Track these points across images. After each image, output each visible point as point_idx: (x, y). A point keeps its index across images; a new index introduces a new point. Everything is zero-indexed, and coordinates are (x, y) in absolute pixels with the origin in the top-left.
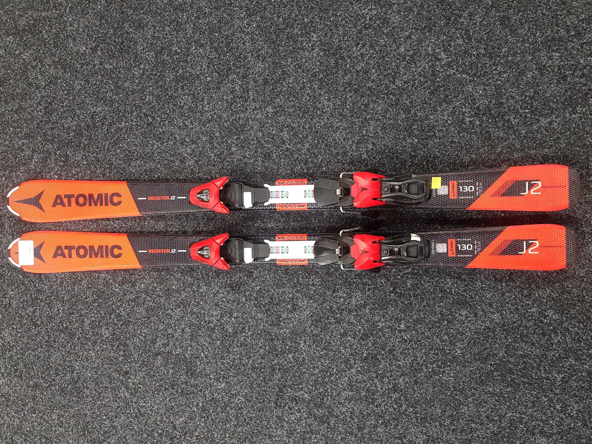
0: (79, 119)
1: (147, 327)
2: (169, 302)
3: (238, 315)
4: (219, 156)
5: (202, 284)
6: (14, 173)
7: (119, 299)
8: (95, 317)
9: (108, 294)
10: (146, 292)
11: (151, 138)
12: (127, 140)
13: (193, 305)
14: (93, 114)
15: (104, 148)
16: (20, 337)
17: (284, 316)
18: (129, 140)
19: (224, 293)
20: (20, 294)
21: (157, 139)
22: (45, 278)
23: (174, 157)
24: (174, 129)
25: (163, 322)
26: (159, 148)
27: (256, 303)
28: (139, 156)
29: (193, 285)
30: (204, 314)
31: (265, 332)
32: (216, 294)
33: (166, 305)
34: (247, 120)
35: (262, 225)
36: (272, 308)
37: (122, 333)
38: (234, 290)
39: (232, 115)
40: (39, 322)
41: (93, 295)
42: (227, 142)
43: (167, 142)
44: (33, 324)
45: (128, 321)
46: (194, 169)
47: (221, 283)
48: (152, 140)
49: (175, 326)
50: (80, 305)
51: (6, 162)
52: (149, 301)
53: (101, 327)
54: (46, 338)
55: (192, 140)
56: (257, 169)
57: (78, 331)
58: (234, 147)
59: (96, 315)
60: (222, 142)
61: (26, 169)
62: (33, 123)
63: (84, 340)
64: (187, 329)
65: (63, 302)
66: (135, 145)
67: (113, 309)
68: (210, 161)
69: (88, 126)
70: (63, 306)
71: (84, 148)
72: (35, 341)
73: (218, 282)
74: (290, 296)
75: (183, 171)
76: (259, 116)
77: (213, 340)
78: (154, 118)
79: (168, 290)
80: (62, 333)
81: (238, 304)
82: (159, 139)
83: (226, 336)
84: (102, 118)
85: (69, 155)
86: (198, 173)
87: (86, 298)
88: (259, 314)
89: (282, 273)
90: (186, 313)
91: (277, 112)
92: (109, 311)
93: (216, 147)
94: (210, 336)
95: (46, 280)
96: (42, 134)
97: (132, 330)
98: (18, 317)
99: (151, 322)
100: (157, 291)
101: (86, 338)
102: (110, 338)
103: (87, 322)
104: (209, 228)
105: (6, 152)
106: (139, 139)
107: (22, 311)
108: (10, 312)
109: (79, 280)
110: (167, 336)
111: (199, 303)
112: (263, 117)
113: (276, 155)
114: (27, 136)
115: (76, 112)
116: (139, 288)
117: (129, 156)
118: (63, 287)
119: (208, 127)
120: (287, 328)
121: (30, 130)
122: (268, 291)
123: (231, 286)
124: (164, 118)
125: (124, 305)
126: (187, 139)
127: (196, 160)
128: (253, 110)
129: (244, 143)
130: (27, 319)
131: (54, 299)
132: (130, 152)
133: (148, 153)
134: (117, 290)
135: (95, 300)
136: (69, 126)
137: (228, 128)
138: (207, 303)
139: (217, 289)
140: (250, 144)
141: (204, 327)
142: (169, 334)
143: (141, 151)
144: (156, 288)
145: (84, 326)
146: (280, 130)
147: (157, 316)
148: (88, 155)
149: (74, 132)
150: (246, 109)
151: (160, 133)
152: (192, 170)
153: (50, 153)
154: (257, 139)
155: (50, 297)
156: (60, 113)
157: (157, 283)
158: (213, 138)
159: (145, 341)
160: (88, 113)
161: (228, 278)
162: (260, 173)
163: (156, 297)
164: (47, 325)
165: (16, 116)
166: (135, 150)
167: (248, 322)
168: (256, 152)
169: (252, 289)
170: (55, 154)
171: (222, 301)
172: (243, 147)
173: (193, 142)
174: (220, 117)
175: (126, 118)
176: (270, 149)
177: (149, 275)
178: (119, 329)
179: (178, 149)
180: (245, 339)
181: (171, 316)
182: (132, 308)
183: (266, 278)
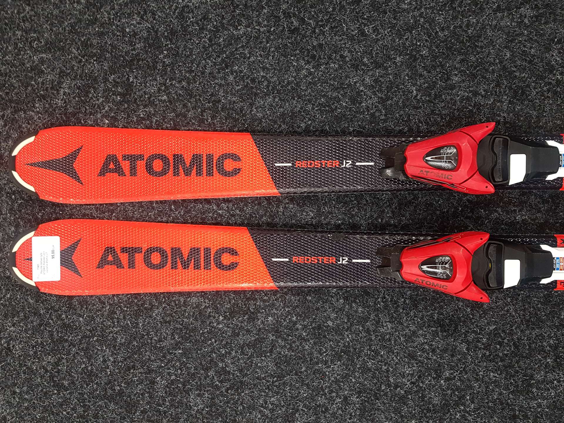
0: (154, 19)
1: (277, 393)
2: (321, 349)
3: (452, 374)
4: (426, 92)
5: (384, 318)
6: (22, 114)
7: (224, 342)
8: (176, 375)
9: (203, 333)
10: (277, 331)
11: (295, 55)
12: (249, 58)
13: (366, 355)
14: (183, 10)
15: (203, 73)
16: (27, 408)
17: (538, 377)
18: (252, 59)
19: (425, 335)
20: (30, 332)
21: (306, 59)
22: (80, 303)
23: (339, 93)
24: (341, 41)
25: (307, 385)
26: (310, 73)
27: (488, 353)
28: (270, 88)
29: (366, 319)
30: (388, 371)
31: (502, 404)
32: (410, 337)
33: (315, 355)
34: (483, 28)
35: (504, 217)
36: (517, 362)
37: (228, 402)
38: (445, 331)
39: (455, 18)
40: (66, 383)
41: (172, 335)
42: (442, 66)
43: (326, 64)
44: (53, 386)
45: (241, 382)
46: (377, 114)
47: (422, 319)
48: (297, 60)
49: (331, 392)
50: (148, 353)
51: (7, 93)
52: (282, 347)
53: (187, 392)
54: (80, 410)
55: (375, 61)
56: (499, 115)
57: (143, 399)
58: (456, 75)
59: (179, 371)
60: (433, 66)
61: (47, 106)
62: (63, 22)
63: (153, 415)
64: (354, 398)
65: (114, 347)
66: (264, 69)
67: (212, 360)
68: (408, 99)
69: (173, 32)
70: (113, 354)
71: (163, 70)
72: (57, 414)
73: (415, 317)
74: (551, 342)
75: (355, 117)
76: (506, 22)
77: (402, 416)
78: (302, 21)
79: (319, 327)
80: (110, 402)
81: (452, 356)
82: (311, 58)
83: (429, 410)
84: (200, 17)
85: (132, 82)
86: (385, 121)
87: (160, 341)
88: (492, 374)
89: (538, 301)
90: (352, 369)
91: (541, 15)
92: (204, 363)
93: (421, 75)
94: (397, 411)
95: (82, 307)
96: (79, 43)
97: (248, 398)
98: (24, 373)
99: (284, 383)
100: (297, 329)
101: (159, 411)
102: (204, 412)
103: (161, 382)
104: (401, 220)
105: (6, 74)
106: (273, 57)
107: (33, 363)
108: (9, 364)
109: (146, 308)
110: (315, 409)
111: (377, 353)
112: (513, 24)
113: (537, 93)
114: (49, 47)
115: (149, 6)
116: (263, 322)
117: (252, 88)
118: (115, 320)
119: (407, 39)
120: (544, 398)
121: (56, 35)
122: (511, 334)
123: (440, 324)
124: (322, 21)
125: (233, 353)
126: (365, 60)
127: (382, 98)
128: (495, 11)
129: (475, 68)
130: (42, 377)
131: (97, 340)
132: (253, 80)
133: (289, 83)
134: (221, 326)
135: (176, 345)
136: (133, 31)
137: (446, 40)
138: (393, 353)
139: (412, 328)
140: (487, 70)
141: (386, 394)
142: (319, 406)
143: (275, 79)
144: (295, 323)
145: (154, 390)
146: (546, 48)
147: (296, 374)
148: (171, 84)
149: (144, 42)
150: (482, 9)
151: (314, 47)
152: (373, 115)
153: (95, 79)
154: (501, 62)
155: (89, 337)
156: (116, 7)
157: (297, 315)
158: (415, 60)
159: (273, 417)
160: (173, 7)
161: (435, 309)
162: (505, 123)
163: (295, 339)
164: (82, 387)
165: (27, 8)
166: (263, 77)
167: (471, 387)
168: (498, 85)
169: (480, 329)
170: (106, 80)
171: (423, 350)
172: (474, 76)
173: (378, 65)
174: (431, 21)
175: (248, 18)
176: (524, 82)
177: (282, 301)
178: (223, 396)
179: (347, 77)
180: (463, 416)
181: (324, 374)
182: (249, 358)
183: (508, 311)
